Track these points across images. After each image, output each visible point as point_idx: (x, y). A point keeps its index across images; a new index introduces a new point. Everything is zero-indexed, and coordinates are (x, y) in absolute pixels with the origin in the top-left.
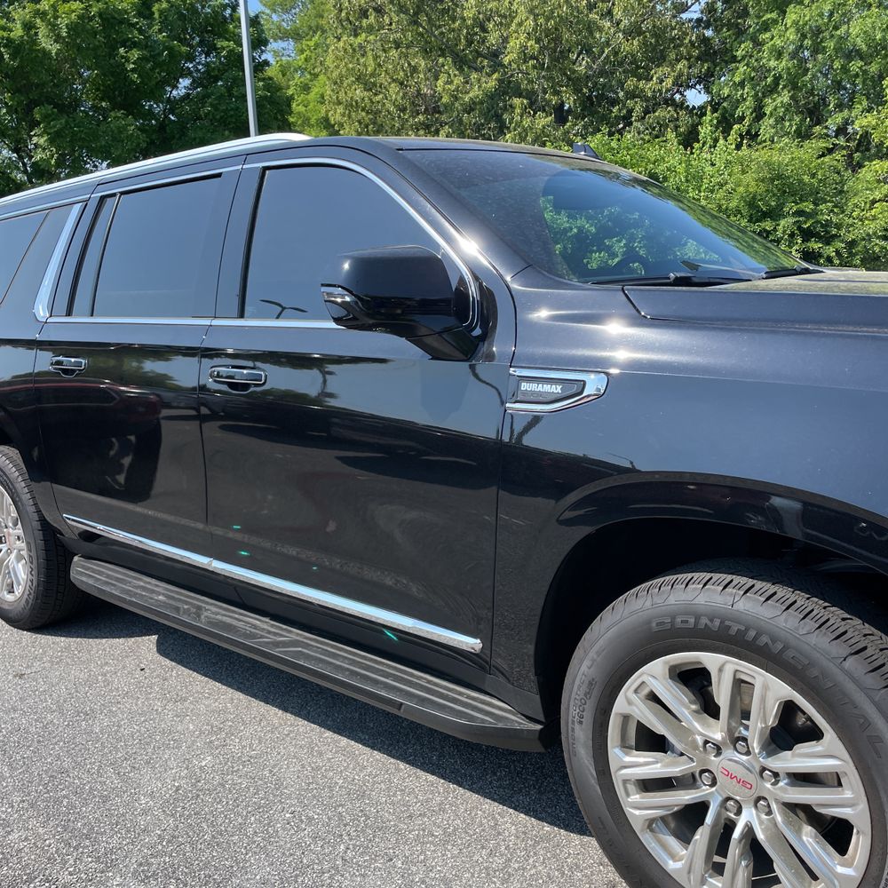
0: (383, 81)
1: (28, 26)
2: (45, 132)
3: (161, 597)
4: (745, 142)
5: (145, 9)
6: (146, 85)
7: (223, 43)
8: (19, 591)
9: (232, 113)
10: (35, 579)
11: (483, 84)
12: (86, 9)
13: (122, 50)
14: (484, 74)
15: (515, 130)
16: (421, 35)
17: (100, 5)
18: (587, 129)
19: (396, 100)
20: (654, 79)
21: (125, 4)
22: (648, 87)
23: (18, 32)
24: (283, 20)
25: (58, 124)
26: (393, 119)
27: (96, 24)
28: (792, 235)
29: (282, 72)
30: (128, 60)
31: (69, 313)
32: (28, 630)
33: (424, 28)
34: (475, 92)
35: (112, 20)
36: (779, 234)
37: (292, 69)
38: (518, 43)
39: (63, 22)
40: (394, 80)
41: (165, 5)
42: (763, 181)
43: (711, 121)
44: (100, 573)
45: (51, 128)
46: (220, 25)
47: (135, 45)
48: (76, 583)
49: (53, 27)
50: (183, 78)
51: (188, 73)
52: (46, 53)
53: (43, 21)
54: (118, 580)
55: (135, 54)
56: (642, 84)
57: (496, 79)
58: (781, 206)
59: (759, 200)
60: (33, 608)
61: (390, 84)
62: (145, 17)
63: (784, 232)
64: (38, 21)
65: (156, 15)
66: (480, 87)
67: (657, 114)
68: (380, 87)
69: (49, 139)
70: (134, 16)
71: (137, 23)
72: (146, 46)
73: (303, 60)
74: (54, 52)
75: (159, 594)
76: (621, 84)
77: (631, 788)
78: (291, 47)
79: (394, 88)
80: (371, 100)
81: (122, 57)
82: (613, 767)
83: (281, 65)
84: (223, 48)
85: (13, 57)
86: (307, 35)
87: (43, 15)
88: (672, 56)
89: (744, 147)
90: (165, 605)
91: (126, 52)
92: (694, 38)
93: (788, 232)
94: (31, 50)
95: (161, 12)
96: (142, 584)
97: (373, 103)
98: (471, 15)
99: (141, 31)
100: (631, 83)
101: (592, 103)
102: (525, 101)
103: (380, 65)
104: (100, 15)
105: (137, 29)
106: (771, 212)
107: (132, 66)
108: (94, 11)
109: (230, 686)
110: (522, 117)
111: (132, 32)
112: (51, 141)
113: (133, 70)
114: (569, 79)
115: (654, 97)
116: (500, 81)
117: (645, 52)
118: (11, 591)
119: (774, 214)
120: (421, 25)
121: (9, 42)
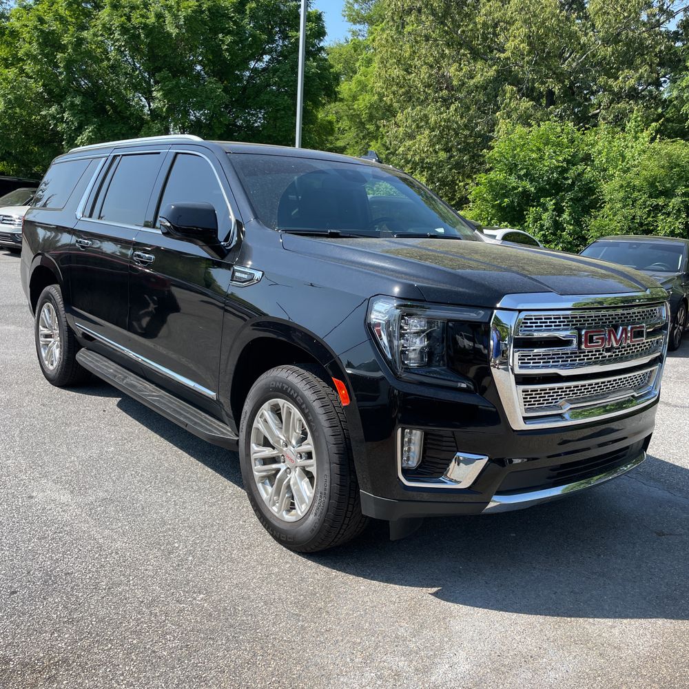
0: (417, 63)
1: (159, 16)
2: (161, 89)
3: (111, 371)
4: (658, 136)
5: (240, 7)
6: (235, 60)
7: (293, 33)
8: (55, 364)
9: (291, 83)
10: (62, 357)
11: (485, 72)
12: (200, 6)
13: (220, 36)
14: (487, 65)
15: (504, 109)
16: (446, 32)
17: (210, 3)
18: (566, 112)
19: (423, 78)
20: (620, 78)
21: (227, 3)
22: (615, 85)
23: (152, 20)
24: (362, 9)
25: (170, 85)
26: (419, 93)
27: (206, 16)
28: (679, 210)
29: (354, 48)
30: (223, 42)
31: (90, 216)
32: (58, 387)
33: (449, 27)
34: (478, 79)
35: (217, 13)
36: (670, 209)
37: (362, 47)
38: (513, 45)
39: (182, 14)
40: (425, 63)
41: (254, 5)
42: (663, 167)
43: (636, 118)
44: (89, 357)
45: (166, 86)
46: (292, 20)
47: (229, 32)
48: (79, 362)
49: (176, 17)
50: (266, 54)
51: (270, 52)
52: (169, 35)
53: (169, 13)
54: (97, 361)
55: (229, 39)
56: (611, 81)
57: (495, 70)
58: (674, 187)
59: (658, 182)
60: (60, 374)
61: (422, 66)
62: (239, 13)
63: (673, 207)
64: (166, 12)
65: (248, 12)
66: (482, 75)
67: (619, 105)
68: (415, 68)
69: (163, 94)
70: (233, 12)
71: (233, 17)
72: (238, 33)
73: (371, 40)
74: (174, 35)
75: (112, 369)
76: (594, 80)
77: (257, 463)
78: (365, 29)
79: (424, 69)
80: (404, 78)
81: (220, 40)
82: (252, 452)
83: (354, 43)
84: (293, 37)
85: (147, 36)
86: (378, 21)
87: (170, 8)
88: (638, 61)
89: (657, 141)
90: (111, 374)
91: (223, 37)
92: (663, 48)
93: (677, 208)
94: (160, 32)
95: (251, 9)
96: (106, 364)
97: (406, 80)
98: (481, 22)
99: (235, 23)
100: (602, 80)
101: (573, 93)
102: (515, 89)
103: (414, 52)
104: (209, 10)
105: (233, 21)
106: (667, 191)
107: (226, 47)
108: (205, 7)
109: (143, 424)
110: (510, 100)
111: (228, 23)
112: (165, 96)
113: (226, 50)
114: (554, 73)
115: (620, 92)
116: (497, 71)
117: (617, 57)
118: (52, 365)
119: (668, 194)
120: (447, 25)
121: (145, 26)
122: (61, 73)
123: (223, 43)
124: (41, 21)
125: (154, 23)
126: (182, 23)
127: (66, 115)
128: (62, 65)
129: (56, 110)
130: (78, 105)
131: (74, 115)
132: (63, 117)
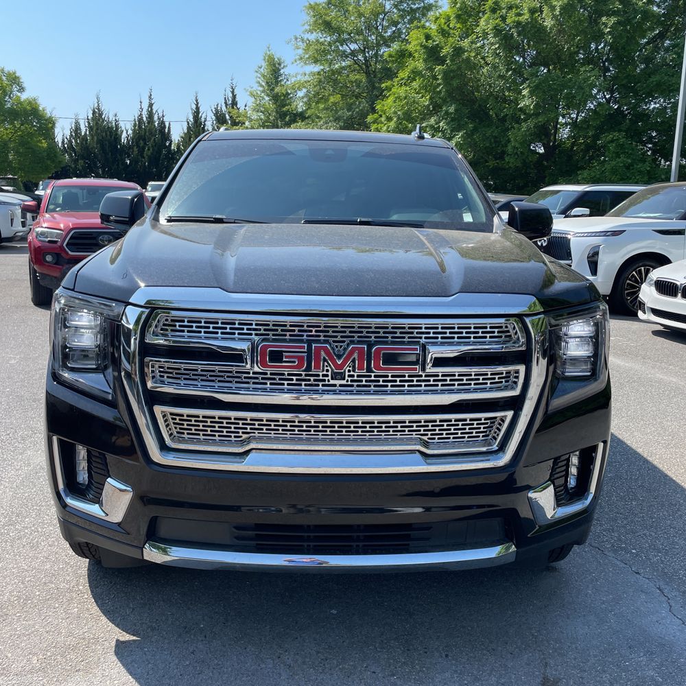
1: (532, 11)
2: (529, 86)
13: (604, 19)
49: (552, 8)
55: (612, 20)
69: (531, 90)
74: (549, 27)
112: (533, 92)
121: (519, 24)
122: (439, 84)
123: (606, 26)
124: (428, 37)
125: (527, 19)
126: (557, 13)
127: (441, 124)
128: (440, 77)
129: (435, 121)
130: (452, 113)
131: (448, 124)
132: (439, 126)
